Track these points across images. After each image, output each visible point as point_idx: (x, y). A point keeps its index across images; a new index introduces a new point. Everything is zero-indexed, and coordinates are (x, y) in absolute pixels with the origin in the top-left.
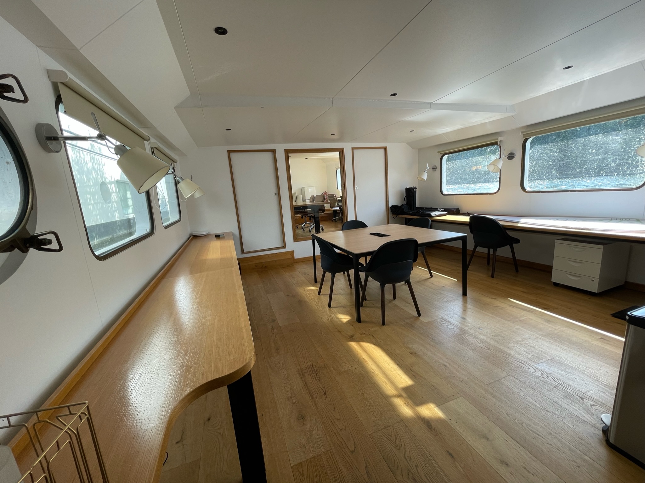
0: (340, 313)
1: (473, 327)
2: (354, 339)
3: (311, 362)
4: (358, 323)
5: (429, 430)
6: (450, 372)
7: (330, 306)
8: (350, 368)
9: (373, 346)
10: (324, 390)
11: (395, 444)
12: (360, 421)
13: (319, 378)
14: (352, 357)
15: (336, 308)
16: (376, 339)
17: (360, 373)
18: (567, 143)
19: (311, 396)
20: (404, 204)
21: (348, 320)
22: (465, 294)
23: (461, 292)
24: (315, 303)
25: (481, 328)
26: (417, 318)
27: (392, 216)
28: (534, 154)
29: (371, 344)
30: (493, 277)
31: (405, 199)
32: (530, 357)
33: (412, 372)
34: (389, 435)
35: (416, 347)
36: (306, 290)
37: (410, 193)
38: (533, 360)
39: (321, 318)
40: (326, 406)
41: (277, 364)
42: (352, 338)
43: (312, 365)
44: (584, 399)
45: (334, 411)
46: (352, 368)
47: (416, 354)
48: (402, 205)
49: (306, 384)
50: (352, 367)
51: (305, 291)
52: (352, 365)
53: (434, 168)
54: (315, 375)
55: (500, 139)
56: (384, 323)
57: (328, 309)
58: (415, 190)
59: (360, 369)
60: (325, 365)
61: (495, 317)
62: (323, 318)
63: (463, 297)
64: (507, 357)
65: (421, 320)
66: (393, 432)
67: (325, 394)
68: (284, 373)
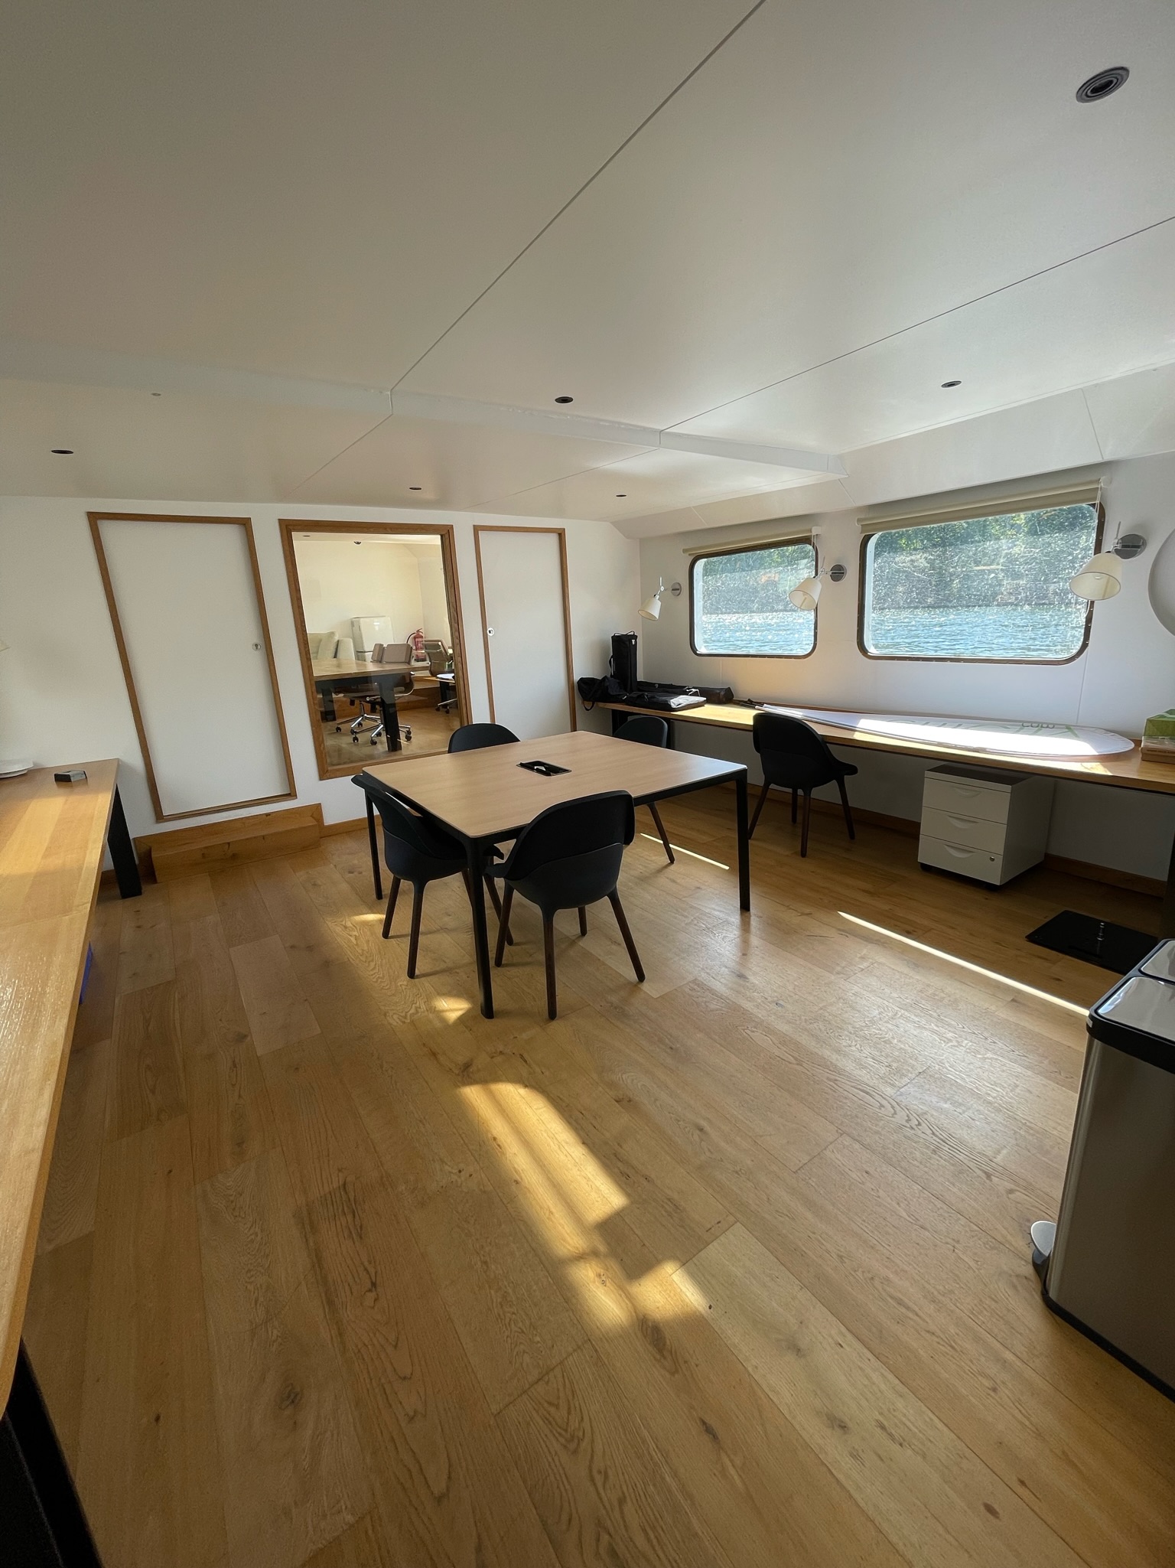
0: (438, 994)
1: (763, 1002)
2: (471, 1075)
3: (340, 1174)
4: (486, 1020)
5: (658, 1357)
6: (710, 1148)
7: (411, 974)
8: (454, 1178)
9: (522, 1091)
10: (372, 1271)
11: (566, 1431)
12: (470, 1370)
13: (361, 1227)
14: (463, 1136)
15: (429, 978)
16: (530, 1066)
17: (481, 1190)
18: (944, 553)
19: (330, 1303)
20: (609, 676)
21: (460, 1013)
22: (745, 906)
23: (737, 902)
24: (372, 965)
25: (781, 1002)
26: (636, 986)
27: (583, 703)
28: (882, 572)
29: (517, 1086)
30: (803, 854)
31: (610, 661)
32: (883, 1070)
33: (620, 1164)
34: (550, 1403)
35: (633, 1080)
36: (349, 924)
37: (622, 648)
38: (889, 1081)
39: (385, 1015)
40: (371, 1335)
41: (232, 1198)
42: (465, 1073)
43: (344, 1184)
44: (992, 1177)
45: (396, 1347)
46: (460, 1177)
47: (630, 1101)
48: (605, 678)
49: (318, 1260)
50: (460, 1171)
51: (346, 927)
52: (462, 1166)
53: (676, 590)
54: (350, 1218)
55: (815, 531)
56: (552, 1014)
57: (405, 983)
58: (633, 641)
59: (483, 1176)
60: (382, 1177)
61: (810, 965)
62: (391, 1013)
63: (741, 914)
64: (836, 1080)
65: (645, 992)
66: (561, 1389)
67: (374, 1285)
68: (252, 1231)
